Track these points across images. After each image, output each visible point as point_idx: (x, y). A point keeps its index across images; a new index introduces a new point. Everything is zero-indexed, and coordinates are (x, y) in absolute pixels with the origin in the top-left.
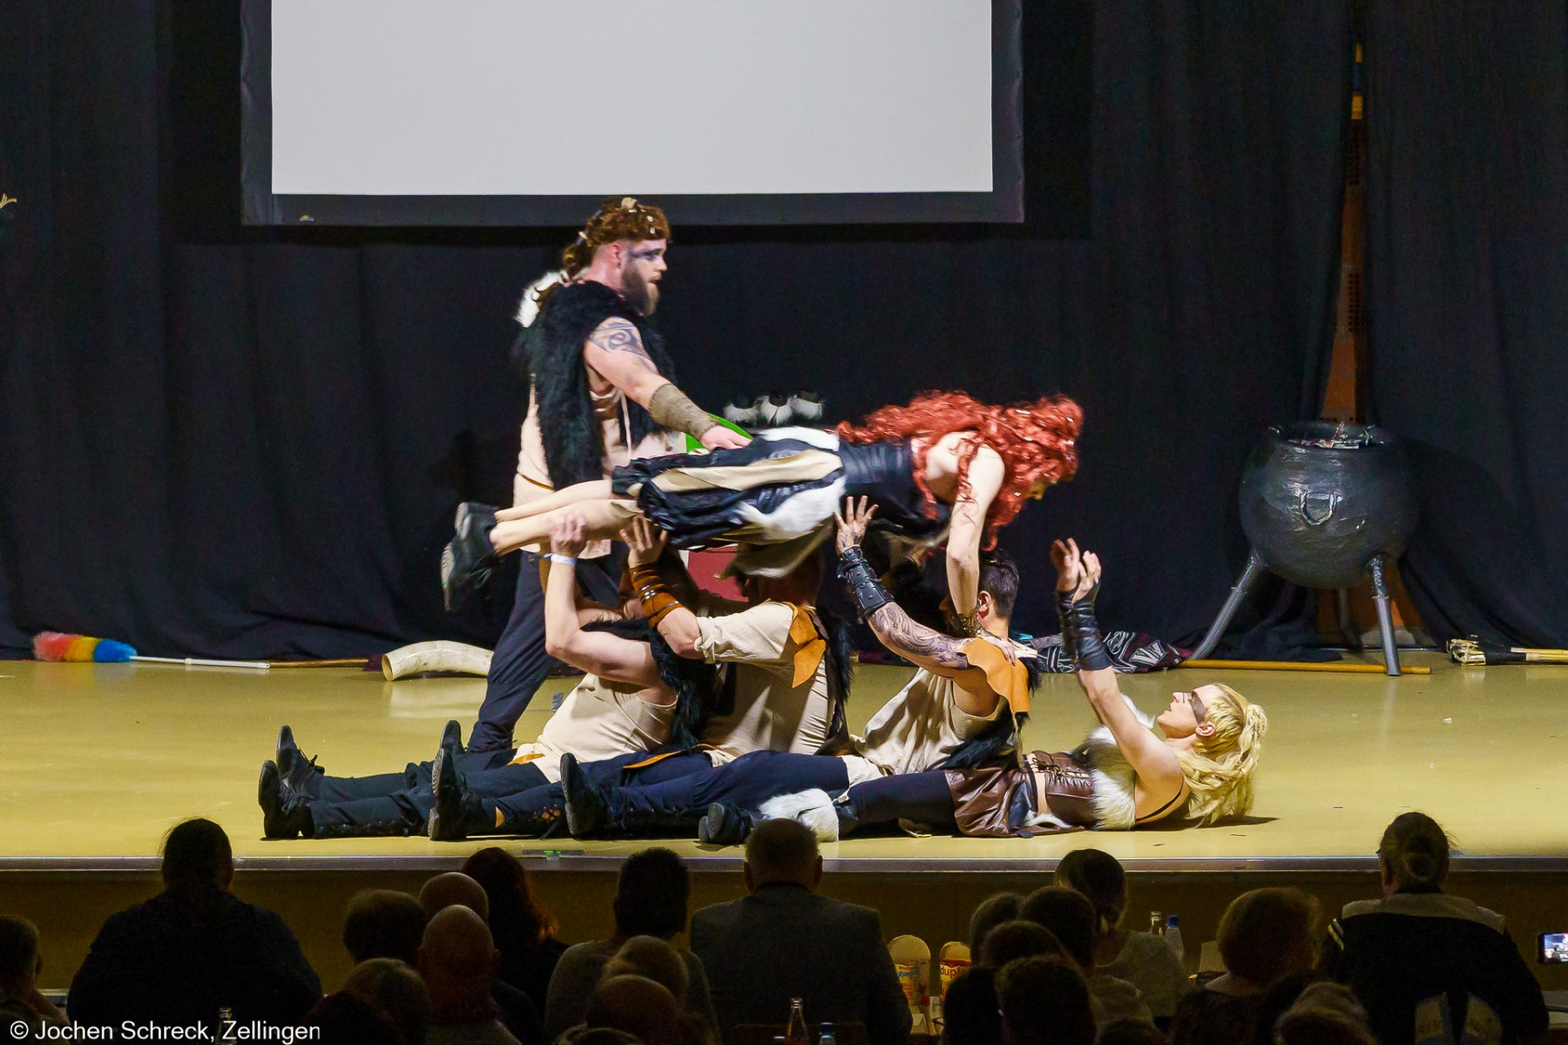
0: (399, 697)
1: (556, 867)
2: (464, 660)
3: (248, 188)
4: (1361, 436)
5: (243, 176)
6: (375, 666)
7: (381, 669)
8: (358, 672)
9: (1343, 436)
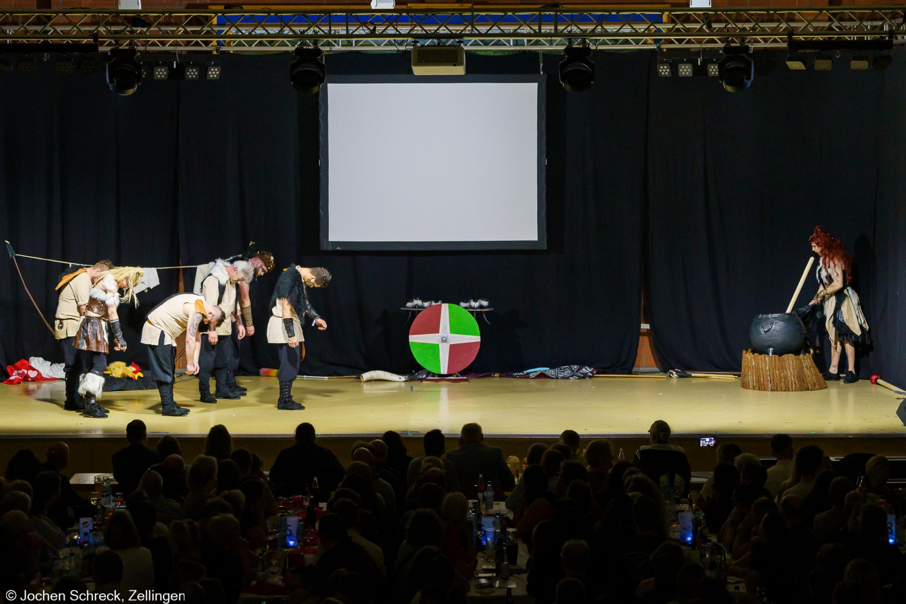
0: (366, 387)
1: (411, 436)
2: (385, 376)
3: (322, 239)
5: (321, 235)
6: (359, 378)
7: (360, 379)
8: (354, 380)
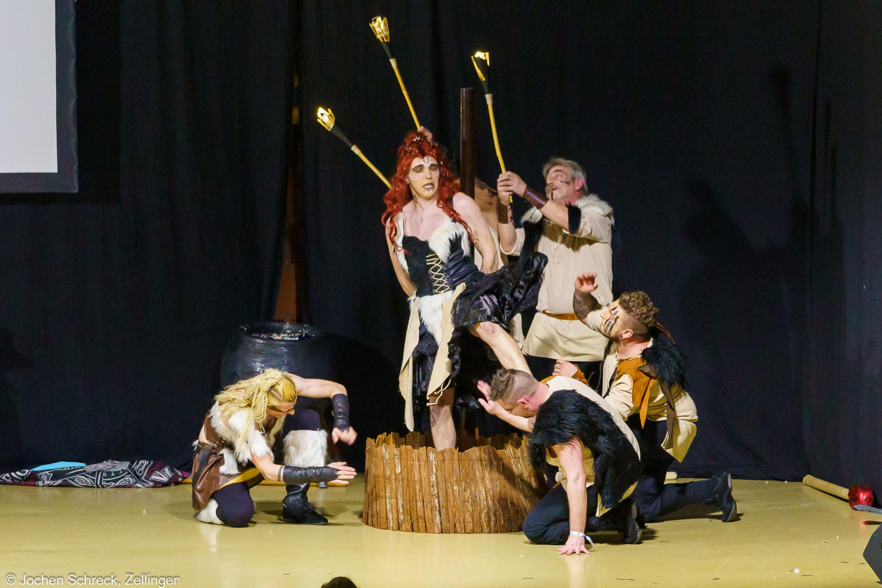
4: (300, 331)
9: (288, 331)
